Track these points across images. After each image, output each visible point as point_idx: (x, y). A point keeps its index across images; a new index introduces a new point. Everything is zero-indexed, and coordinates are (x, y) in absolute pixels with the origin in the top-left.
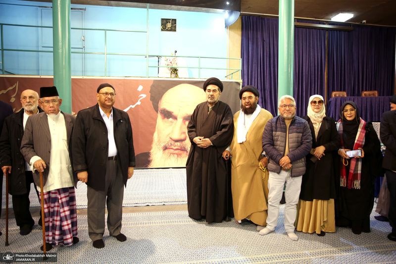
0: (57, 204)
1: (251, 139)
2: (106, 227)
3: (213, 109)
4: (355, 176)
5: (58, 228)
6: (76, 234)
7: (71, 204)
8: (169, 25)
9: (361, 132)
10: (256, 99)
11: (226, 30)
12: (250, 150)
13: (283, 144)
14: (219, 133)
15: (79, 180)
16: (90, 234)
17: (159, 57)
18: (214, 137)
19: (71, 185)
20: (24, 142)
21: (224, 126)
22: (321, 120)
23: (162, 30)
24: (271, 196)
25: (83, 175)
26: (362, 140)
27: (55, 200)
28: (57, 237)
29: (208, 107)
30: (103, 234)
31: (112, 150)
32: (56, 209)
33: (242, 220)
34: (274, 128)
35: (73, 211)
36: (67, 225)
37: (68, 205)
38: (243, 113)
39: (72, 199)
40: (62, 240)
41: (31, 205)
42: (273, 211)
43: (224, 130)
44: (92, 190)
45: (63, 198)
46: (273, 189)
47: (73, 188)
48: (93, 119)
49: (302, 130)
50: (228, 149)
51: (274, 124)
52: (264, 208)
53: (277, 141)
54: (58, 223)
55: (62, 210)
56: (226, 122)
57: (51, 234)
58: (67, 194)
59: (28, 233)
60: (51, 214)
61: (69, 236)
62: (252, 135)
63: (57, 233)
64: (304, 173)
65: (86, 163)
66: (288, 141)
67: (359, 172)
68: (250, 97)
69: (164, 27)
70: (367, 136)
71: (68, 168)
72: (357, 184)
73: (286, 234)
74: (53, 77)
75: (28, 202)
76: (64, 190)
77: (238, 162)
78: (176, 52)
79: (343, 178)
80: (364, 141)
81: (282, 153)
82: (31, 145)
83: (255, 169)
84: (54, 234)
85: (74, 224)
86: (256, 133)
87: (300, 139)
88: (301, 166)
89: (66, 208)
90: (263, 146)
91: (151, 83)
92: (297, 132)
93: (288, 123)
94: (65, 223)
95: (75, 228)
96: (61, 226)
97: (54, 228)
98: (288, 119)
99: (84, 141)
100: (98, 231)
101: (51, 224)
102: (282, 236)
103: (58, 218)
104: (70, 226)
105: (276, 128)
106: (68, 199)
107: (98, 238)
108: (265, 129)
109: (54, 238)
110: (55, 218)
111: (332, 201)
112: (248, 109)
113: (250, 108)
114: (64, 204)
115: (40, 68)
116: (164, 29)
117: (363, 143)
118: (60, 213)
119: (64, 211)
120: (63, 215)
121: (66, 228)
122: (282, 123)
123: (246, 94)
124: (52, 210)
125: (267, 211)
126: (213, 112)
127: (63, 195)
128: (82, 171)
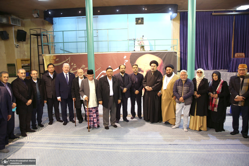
0: (92, 113)
1: (169, 88)
2: (110, 122)
3: (154, 74)
4: (215, 105)
5: (92, 121)
6: (99, 124)
7: (97, 113)
8: (140, 21)
9: (220, 86)
10: (172, 70)
11: (171, 21)
12: (168, 93)
13: (181, 91)
14: (155, 85)
15: (99, 104)
16: (104, 124)
18: (153, 87)
19: (97, 106)
20: (80, 90)
21: (158, 82)
22: (200, 80)
23: (136, 24)
24: (177, 112)
25: (101, 102)
26: (219, 90)
27: (91, 111)
28: (92, 124)
29: (152, 73)
30: (108, 124)
31: (112, 93)
32: (91, 114)
33: (165, 122)
34: (177, 85)
35: (97, 116)
36: (95, 120)
37: (96, 113)
38: (167, 76)
39: (97, 111)
40: (94, 126)
41: (82, 112)
42: (178, 119)
43: (158, 84)
44: (105, 108)
45: (94, 111)
46: (178, 110)
47: (97, 107)
48: (105, 81)
49: (189, 86)
50: (160, 92)
51: (177, 83)
52: (174, 118)
53: (179, 90)
54: (92, 119)
55: (93, 115)
56: (159, 80)
57: (90, 123)
58: (95, 109)
59: (81, 123)
60: (90, 116)
61: (96, 124)
62: (170, 87)
63: (92, 123)
64: (191, 103)
65: (102, 98)
66: (183, 90)
67: (217, 104)
68: (170, 70)
69: (137, 22)
70: (222, 88)
71: (96, 100)
72: (216, 109)
73: (183, 129)
74: (87, 53)
75: (81, 111)
76: (94, 108)
77: (163, 97)
78: (143, 36)
79: (210, 106)
80: (221, 90)
81: (181, 95)
82: (83, 90)
83: (170, 101)
84: (91, 123)
85: (98, 120)
86: (171, 86)
87: (188, 89)
88: (190, 100)
89: (95, 114)
90: (173, 92)
91: (130, 54)
92: (187, 86)
93: (184, 82)
95: (98, 122)
96: (93, 121)
97: (91, 121)
98: (184, 81)
100: (107, 123)
101: (90, 120)
102: (181, 129)
103: (92, 118)
104: (96, 121)
105: (178, 84)
106: (95, 111)
107: (107, 126)
108: (174, 85)
109: (91, 125)
110: (91, 118)
111: (205, 117)
112: (169, 74)
113: (170, 74)
114: (94, 113)
115: (78, 48)
116: (137, 23)
117: (220, 91)
120: (94, 117)
121: (95, 121)
122: (181, 82)
123: (168, 68)
124: (90, 115)
125: (175, 118)
126: (154, 76)
127: (94, 110)
128: (100, 101)
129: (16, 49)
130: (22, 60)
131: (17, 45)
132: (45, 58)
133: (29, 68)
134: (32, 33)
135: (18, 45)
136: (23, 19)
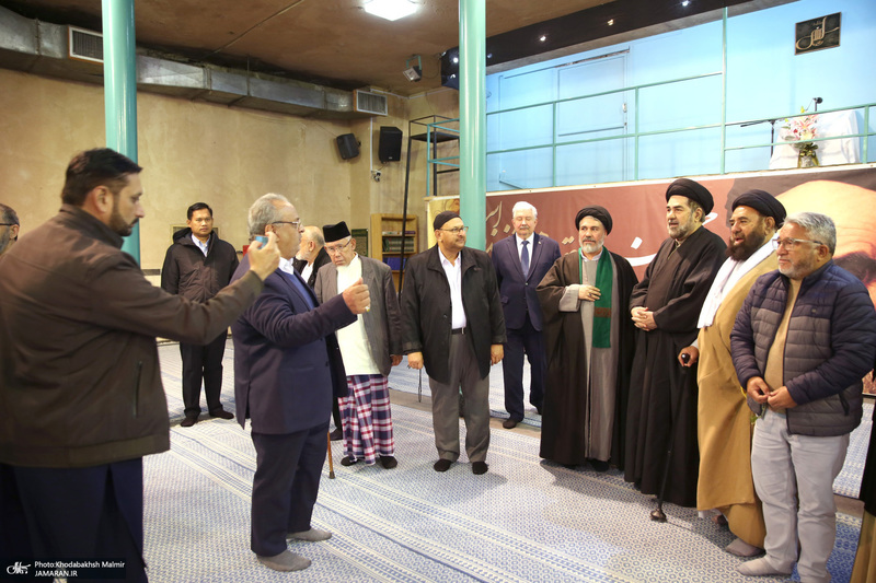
0: (351, 399)
1: (724, 322)
3: (680, 248)
5: (355, 435)
6: (393, 450)
8: (818, 34)
10: (761, 222)
14: (672, 302)
17: (773, 121)
18: (662, 310)
23: (797, 52)
28: (355, 449)
29: (675, 245)
31: (459, 319)
32: (351, 406)
34: (756, 298)
35: (382, 415)
37: (369, 402)
40: (362, 454)
43: (685, 296)
45: (362, 393)
49: (828, 311)
51: (759, 288)
53: (757, 330)
54: (355, 428)
55: (359, 409)
56: (695, 279)
58: (367, 385)
61: (371, 450)
62: (728, 312)
63: (355, 442)
65: (421, 339)
68: (743, 220)
69: (804, 43)
76: (364, 378)
84: (350, 443)
89: (366, 407)
91: (731, 185)
93: (795, 288)
94: (364, 429)
96: (360, 434)
97: (350, 434)
98: (793, 278)
99: (414, 305)
103: (355, 421)
105: (762, 298)
106: (368, 391)
110: (351, 420)
112: (736, 247)
113: (742, 246)
116: (803, 46)
118: (358, 413)
119: (363, 411)
120: (361, 416)
121: (367, 437)
123: (737, 212)
126: (677, 255)
127: (360, 386)
128: (413, 351)
129: (373, 186)
130: (383, 219)
131: (377, 171)
132: (431, 209)
133: (398, 246)
134: (414, 133)
135: (379, 174)
136: (408, 95)
